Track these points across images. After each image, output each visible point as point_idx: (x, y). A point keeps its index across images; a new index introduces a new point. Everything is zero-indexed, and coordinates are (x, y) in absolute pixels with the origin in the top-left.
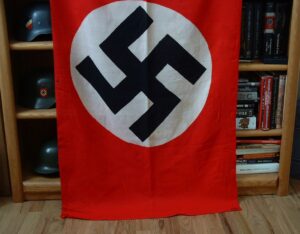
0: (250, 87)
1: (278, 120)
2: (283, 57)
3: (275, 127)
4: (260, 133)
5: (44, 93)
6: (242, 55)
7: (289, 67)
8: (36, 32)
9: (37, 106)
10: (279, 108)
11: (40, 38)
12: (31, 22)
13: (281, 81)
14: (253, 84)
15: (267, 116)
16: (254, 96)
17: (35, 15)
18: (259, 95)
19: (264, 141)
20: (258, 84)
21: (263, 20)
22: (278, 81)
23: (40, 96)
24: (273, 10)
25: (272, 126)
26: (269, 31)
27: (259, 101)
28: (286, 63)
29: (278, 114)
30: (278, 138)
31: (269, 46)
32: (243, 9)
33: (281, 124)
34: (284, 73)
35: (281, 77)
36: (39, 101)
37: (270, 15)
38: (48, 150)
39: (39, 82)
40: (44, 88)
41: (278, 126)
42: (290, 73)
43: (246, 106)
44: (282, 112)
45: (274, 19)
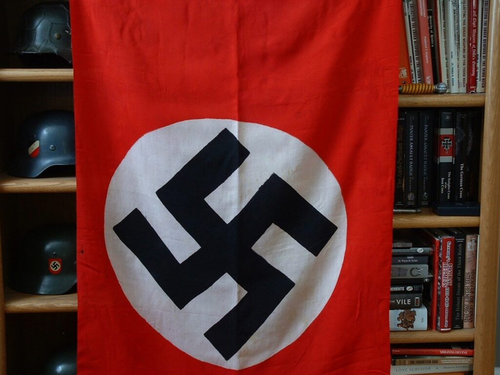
0: (417, 255)
1: (467, 313)
2: (472, 205)
3: (462, 327)
4: (435, 336)
5: (55, 266)
6: (399, 200)
7: (483, 220)
8: (46, 162)
9: (42, 291)
10: (467, 293)
11: (52, 172)
12: (37, 144)
13: (469, 245)
14: (420, 250)
15: (447, 305)
16: (423, 271)
17: (45, 132)
18: (431, 269)
19: (443, 352)
20: (428, 249)
21: (435, 140)
22: (464, 244)
23: (50, 273)
24: (451, 124)
25: (456, 323)
26: (446, 159)
27: (432, 280)
28: (477, 214)
29: (466, 303)
30: (468, 345)
31: (445, 185)
32: (399, 123)
33: (472, 320)
34: (474, 230)
35: (468, 237)
36: (46, 280)
37: (445, 131)
38: (60, 369)
39: (48, 247)
40: (56, 257)
41: (466, 324)
42: (483, 230)
43: (409, 288)
44: (472, 300)
45: (453, 138)
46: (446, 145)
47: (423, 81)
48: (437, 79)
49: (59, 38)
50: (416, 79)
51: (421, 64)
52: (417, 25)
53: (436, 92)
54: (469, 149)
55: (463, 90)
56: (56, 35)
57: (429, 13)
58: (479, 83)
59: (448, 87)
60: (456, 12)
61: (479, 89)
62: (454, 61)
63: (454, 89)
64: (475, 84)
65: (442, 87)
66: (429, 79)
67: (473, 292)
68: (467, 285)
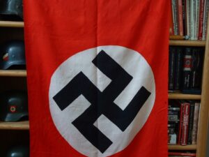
0: (173, 111)
1: (194, 138)
2: (198, 89)
3: (191, 144)
4: (180, 147)
5: (13, 109)
7: (203, 97)
8: (11, 63)
9: (7, 120)
10: (194, 129)
11: (13, 68)
12: (7, 55)
13: (196, 108)
14: (174, 109)
15: (185, 134)
16: (175, 118)
17: (11, 50)
18: (179, 118)
19: (183, 154)
20: (178, 109)
21: (183, 60)
22: (194, 107)
23: (11, 112)
24: (191, 54)
25: (189, 142)
26: (187, 69)
27: (179, 122)
28: (200, 93)
29: (194, 133)
30: (194, 151)
31: (187, 80)
33: (196, 141)
34: (199, 101)
35: (196, 104)
36: (9, 115)
37: (188, 57)
38: (13, 155)
39: (10, 100)
40: (13, 106)
41: (193, 142)
42: (203, 101)
43: (169, 126)
44: (196, 132)
45: (191, 60)
46: (188, 63)
47: (179, 34)
48: (185, 34)
49: (19, 8)
50: (176, 33)
51: (178, 27)
52: (177, 9)
53: (184, 39)
54: (198, 65)
55: (196, 39)
56: (17, 7)
57: (183, 4)
58: (203, 36)
59: (190, 37)
60: (195, 4)
61: (203, 39)
62: (193, 26)
63: (192, 38)
64: (202, 37)
65: (187, 37)
66: (181, 34)
67: (197, 128)
68: (195, 125)
